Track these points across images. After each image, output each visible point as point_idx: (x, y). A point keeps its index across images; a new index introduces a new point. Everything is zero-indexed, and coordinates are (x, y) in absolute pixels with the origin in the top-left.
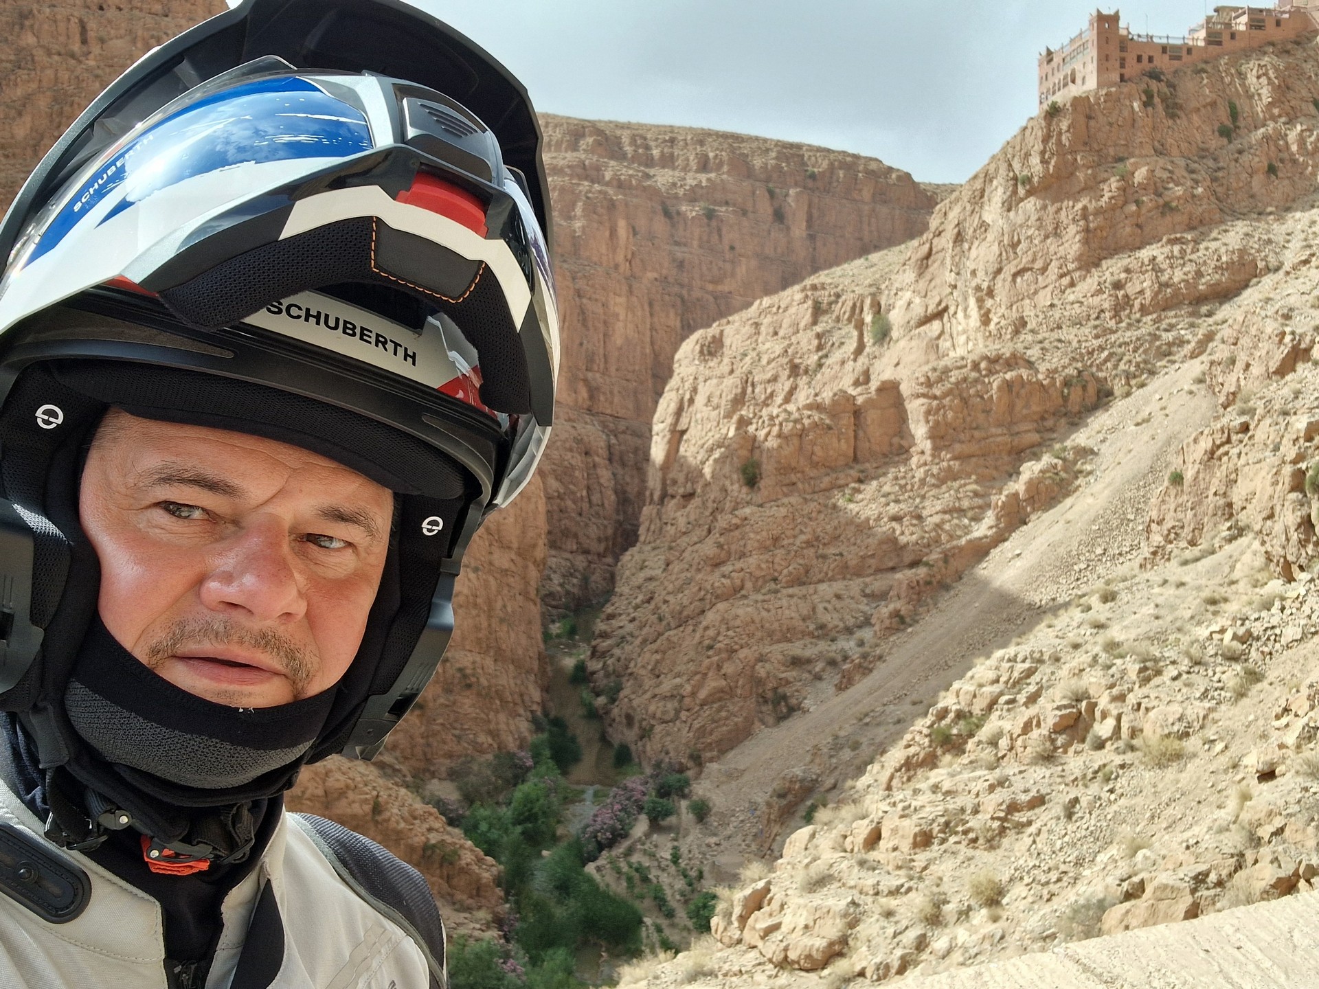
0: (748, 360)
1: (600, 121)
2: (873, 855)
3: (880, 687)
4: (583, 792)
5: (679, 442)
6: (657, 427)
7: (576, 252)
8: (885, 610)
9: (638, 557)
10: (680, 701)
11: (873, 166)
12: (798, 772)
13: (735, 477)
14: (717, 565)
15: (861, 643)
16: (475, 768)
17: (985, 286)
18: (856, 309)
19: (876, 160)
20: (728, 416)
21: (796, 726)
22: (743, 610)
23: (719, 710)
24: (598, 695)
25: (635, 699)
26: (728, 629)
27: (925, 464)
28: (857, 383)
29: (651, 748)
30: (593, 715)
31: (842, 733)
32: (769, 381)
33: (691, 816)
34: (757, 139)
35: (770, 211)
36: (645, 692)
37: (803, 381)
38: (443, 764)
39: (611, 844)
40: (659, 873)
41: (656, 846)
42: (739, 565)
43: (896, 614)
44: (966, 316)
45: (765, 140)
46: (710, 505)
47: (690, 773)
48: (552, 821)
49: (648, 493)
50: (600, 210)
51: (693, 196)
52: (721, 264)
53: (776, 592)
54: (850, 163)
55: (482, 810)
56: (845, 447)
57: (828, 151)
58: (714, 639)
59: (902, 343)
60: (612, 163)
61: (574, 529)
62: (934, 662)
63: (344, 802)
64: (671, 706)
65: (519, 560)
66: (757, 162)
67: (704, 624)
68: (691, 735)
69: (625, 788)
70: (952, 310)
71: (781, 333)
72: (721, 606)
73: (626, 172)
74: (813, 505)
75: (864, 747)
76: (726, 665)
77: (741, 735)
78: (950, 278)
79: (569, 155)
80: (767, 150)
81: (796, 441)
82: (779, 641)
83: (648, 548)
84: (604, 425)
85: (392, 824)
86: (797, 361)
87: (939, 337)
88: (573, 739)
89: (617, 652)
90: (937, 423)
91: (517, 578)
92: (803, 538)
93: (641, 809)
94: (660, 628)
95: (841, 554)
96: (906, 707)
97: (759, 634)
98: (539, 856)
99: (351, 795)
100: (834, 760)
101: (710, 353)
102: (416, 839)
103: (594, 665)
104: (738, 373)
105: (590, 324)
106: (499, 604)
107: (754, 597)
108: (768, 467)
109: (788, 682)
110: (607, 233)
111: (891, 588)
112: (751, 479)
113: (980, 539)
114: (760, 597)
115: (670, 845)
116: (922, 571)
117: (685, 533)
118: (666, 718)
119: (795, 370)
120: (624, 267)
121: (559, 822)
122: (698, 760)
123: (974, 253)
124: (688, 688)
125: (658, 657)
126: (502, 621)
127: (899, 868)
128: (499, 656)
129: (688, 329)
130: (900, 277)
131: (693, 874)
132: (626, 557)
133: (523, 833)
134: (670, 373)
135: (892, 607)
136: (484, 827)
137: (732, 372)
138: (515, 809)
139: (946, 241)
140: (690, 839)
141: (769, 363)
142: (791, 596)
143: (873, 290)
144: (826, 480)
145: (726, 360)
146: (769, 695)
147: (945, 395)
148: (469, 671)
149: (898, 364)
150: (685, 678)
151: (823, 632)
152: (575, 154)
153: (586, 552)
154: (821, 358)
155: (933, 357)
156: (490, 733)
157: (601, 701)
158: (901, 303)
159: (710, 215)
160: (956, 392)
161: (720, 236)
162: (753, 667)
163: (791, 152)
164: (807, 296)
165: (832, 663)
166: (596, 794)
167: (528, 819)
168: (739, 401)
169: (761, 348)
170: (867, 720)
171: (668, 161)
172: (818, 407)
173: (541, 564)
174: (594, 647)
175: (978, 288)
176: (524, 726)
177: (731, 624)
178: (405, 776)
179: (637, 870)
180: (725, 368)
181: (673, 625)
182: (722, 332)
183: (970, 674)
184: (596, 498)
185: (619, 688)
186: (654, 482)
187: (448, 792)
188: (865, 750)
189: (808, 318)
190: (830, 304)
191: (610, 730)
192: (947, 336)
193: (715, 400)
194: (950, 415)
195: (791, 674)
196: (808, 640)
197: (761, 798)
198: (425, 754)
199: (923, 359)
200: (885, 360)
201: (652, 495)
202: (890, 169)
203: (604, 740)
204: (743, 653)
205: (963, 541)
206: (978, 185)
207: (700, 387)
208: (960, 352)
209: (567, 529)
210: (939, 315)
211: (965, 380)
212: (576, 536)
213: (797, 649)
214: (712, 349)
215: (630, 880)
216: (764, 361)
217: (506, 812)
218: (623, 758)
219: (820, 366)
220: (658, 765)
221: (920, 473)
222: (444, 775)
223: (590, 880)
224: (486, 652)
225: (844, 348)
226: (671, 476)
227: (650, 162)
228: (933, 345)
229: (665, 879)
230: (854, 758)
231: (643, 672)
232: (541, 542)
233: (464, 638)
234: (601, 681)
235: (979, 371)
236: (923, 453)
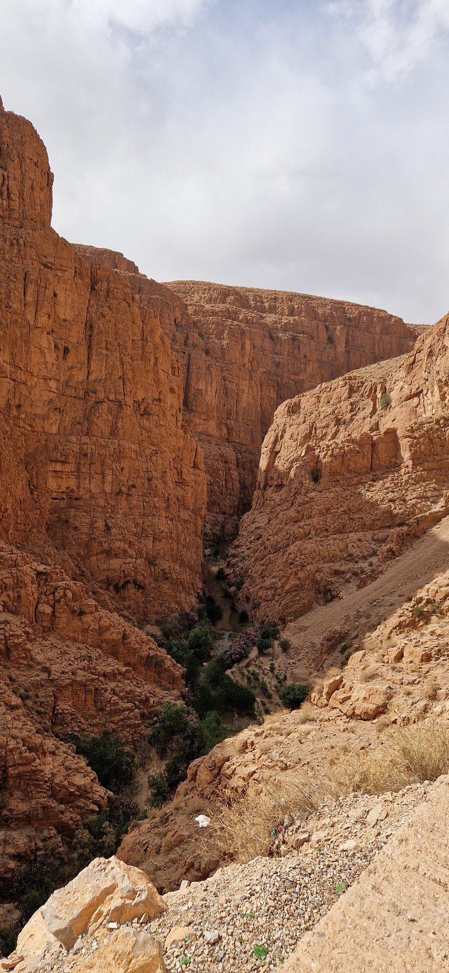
0: (313, 415)
1: (237, 287)
2: (399, 665)
3: (381, 587)
4: (224, 634)
5: (275, 458)
6: (264, 450)
7: (223, 357)
8: (385, 548)
9: (251, 517)
10: (275, 591)
11: (382, 314)
12: (338, 628)
13: (307, 476)
14: (296, 522)
15: (371, 565)
16: (169, 620)
17: (444, 379)
18: (373, 390)
19: (384, 311)
20: (302, 445)
21: (336, 606)
22: (309, 546)
23: (295, 596)
24: (230, 586)
25: (251, 588)
26: (301, 555)
27: (409, 473)
28: (372, 430)
29: (259, 613)
30: (227, 596)
31: (362, 610)
32: (324, 427)
33: (280, 648)
34: (321, 298)
35: (326, 337)
36: (257, 585)
37: (342, 428)
38: (153, 617)
39: (239, 661)
40: (264, 676)
41: (261, 663)
42: (308, 522)
43: (390, 550)
44: (432, 395)
45: (325, 299)
46: (293, 490)
47: (279, 627)
48: (208, 648)
49: (257, 484)
50: (236, 335)
51: (285, 329)
52: (299, 365)
53: (327, 536)
54: (370, 313)
55: (174, 641)
56: (366, 462)
57: (359, 305)
58: (294, 560)
59: (397, 409)
60: (243, 310)
61: (218, 501)
62: (410, 575)
63: (108, 633)
64: (270, 593)
65: (193, 515)
66: (320, 311)
67: (289, 551)
68: (280, 608)
69: (246, 633)
70: (424, 392)
71: (331, 402)
72: (298, 543)
73: (251, 315)
74: (348, 492)
75: (373, 617)
76: (299, 573)
77: (306, 609)
78: (425, 375)
79: (221, 305)
80: (326, 305)
81: (340, 459)
82: (328, 562)
83: (257, 512)
84: (235, 448)
85: (132, 645)
86: (340, 417)
87: (417, 406)
88: (218, 607)
89: (241, 564)
90: (416, 451)
91: (192, 525)
92: (342, 509)
93: (254, 644)
94: (265, 553)
95: (362, 518)
96: (394, 598)
97: (317, 558)
98: (202, 665)
99: (112, 629)
100: (357, 623)
101: (293, 412)
102: (143, 653)
103: (228, 571)
104: (307, 422)
105: (230, 395)
106: (183, 537)
107: (315, 539)
108: (325, 472)
109: (332, 583)
110: (240, 347)
111: (388, 536)
112: (316, 478)
113: (437, 512)
114: (319, 539)
115: (269, 663)
116: (405, 528)
117: (279, 505)
118: (267, 599)
119: (338, 422)
120: (248, 365)
121: (212, 649)
122: (283, 621)
123: (438, 362)
124: (280, 584)
125: (264, 567)
126: (184, 546)
127: (414, 671)
128: (182, 564)
129: (280, 400)
130: (397, 374)
131: (282, 677)
132: (245, 516)
133: (194, 653)
134: (271, 422)
135: (388, 546)
136: (175, 649)
137: (304, 422)
138: (190, 641)
139: (423, 356)
140: (279, 660)
141: (324, 418)
142: (335, 539)
143: (381, 380)
144: (356, 479)
145: (302, 416)
146: (322, 589)
147: (421, 437)
148: (167, 571)
149: (394, 420)
150: (278, 579)
151: (351, 558)
152: (224, 305)
153: (224, 513)
154: (352, 416)
155: (413, 416)
156: (177, 602)
157: (233, 589)
158: (397, 388)
159: (294, 339)
160: (427, 435)
161: (299, 350)
162: (314, 575)
163: (339, 306)
164: (346, 383)
165: (355, 574)
166: (230, 636)
167: (196, 647)
168: (308, 437)
169: (320, 409)
170: (375, 603)
171: (273, 310)
172: (353, 441)
173: (203, 518)
174: (229, 562)
175: (440, 381)
176: (194, 600)
177: (303, 552)
178: (134, 622)
179: (252, 674)
180: (301, 420)
181: (272, 552)
182: (300, 400)
183: (435, 581)
184: (229, 485)
185: (242, 583)
186: (261, 478)
187: (157, 631)
188: (374, 619)
189: (346, 394)
190: (358, 387)
191: (237, 604)
192: (421, 406)
193: (295, 436)
194: (423, 447)
195: (333, 579)
196: (343, 562)
197: (318, 641)
198: (144, 611)
199: (408, 417)
200: (387, 418)
201: (259, 485)
202: (391, 316)
203: (233, 608)
204: (308, 568)
205: (427, 513)
206: (442, 325)
207: (287, 429)
208: (429, 414)
209: (214, 501)
210: (417, 394)
211: (432, 429)
212: (219, 504)
213: (337, 566)
214: (294, 410)
215: (249, 679)
216: (322, 417)
217: (186, 643)
218: (244, 618)
219: (352, 420)
220: (263, 622)
221: (405, 478)
222: (154, 623)
223: (228, 678)
224: (176, 562)
225: (365, 411)
226: (270, 475)
227: (263, 310)
228: (414, 410)
229: (266, 679)
230: (368, 622)
231: (255, 575)
232: (204, 507)
233: (165, 554)
234: (232, 579)
235: (439, 425)
236: (407, 467)
